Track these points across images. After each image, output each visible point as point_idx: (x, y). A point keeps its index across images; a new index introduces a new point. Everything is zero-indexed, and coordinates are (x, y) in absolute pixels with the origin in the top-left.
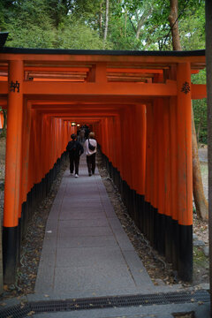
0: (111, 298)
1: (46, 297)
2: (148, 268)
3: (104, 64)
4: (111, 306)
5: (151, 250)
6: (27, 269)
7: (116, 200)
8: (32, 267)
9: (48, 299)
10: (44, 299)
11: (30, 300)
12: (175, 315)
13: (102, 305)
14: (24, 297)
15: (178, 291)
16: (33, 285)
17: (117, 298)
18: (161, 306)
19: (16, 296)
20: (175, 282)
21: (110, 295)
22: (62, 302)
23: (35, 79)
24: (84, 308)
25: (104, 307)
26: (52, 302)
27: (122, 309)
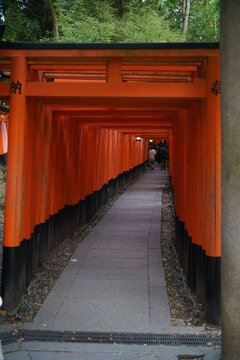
0: (114, 334)
1: (44, 327)
2: (173, 307)
3: (118, 60)
4: (112, 342)
5: (185, 288)
6: (34, 297)
7: (168, 231)
8: (41, 296)
9: (45, 329)
10: (41, 329)
11: (25, 328)
12: (181, 357)
13: (101, 340)
14: (20, 324)
15: (197, 333)
16: (35, 314)
17: (122, 334)
18: (168, 347)
19: (12, 322)
20: (198, 324)
21: (115, 331)
22: (59, 333)
23: (56, 80)
24: (79, 341)
25: (103, 342)
26: (49, 332)
27: (122, 346)
